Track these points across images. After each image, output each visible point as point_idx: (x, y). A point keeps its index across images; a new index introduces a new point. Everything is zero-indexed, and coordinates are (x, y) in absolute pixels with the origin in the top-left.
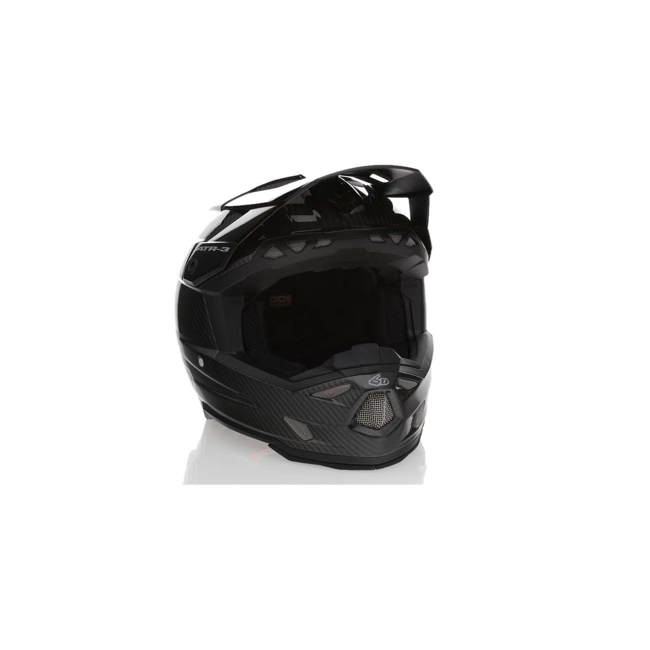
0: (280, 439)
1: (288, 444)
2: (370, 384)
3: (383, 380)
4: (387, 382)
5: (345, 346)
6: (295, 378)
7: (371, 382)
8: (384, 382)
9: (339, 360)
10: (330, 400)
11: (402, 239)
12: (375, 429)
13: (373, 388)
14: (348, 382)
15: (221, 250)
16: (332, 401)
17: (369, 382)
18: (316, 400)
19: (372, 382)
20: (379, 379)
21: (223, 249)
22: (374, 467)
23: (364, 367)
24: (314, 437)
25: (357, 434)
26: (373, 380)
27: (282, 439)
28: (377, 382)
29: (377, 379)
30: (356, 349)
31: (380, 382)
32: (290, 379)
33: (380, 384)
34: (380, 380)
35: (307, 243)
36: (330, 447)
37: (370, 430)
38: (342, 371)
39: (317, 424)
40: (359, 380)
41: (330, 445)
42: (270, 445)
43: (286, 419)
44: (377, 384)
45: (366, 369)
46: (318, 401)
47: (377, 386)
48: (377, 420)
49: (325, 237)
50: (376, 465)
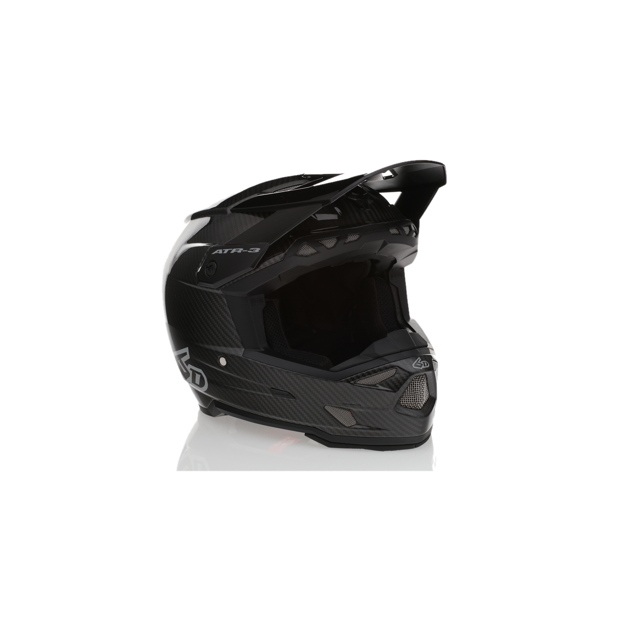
0: (320, 427)
1: (328, 432)
2: (414, 367)
3: (424, 363)
6: (336, 368)
8: (426, 364)
9: (378, 347)
10: (375, 385)
12: (417, 410)
13: (418, 370)
14: (393, 367)
15: (251, 252)
16: (377, 387)
17: (413, 365)
19: (416, 365)
20: (421, 362)
21: (252, 250)
22: (414, 446)
23: (403, 352)
24: (358, 423)
25: (402, 416)
26: (416, 363)
27: (322, 428)
28: (420, 365)
33: (423, 367)
34: (422, 363)
35: (338, 239)
37: (412, 411)
38: (385, 357)
39: (361, 410)
40: (403, 364)
42: (306, 435)
43: (328, 408)
47: (421, 368)
49: (354, 232)
50: (416, 444)
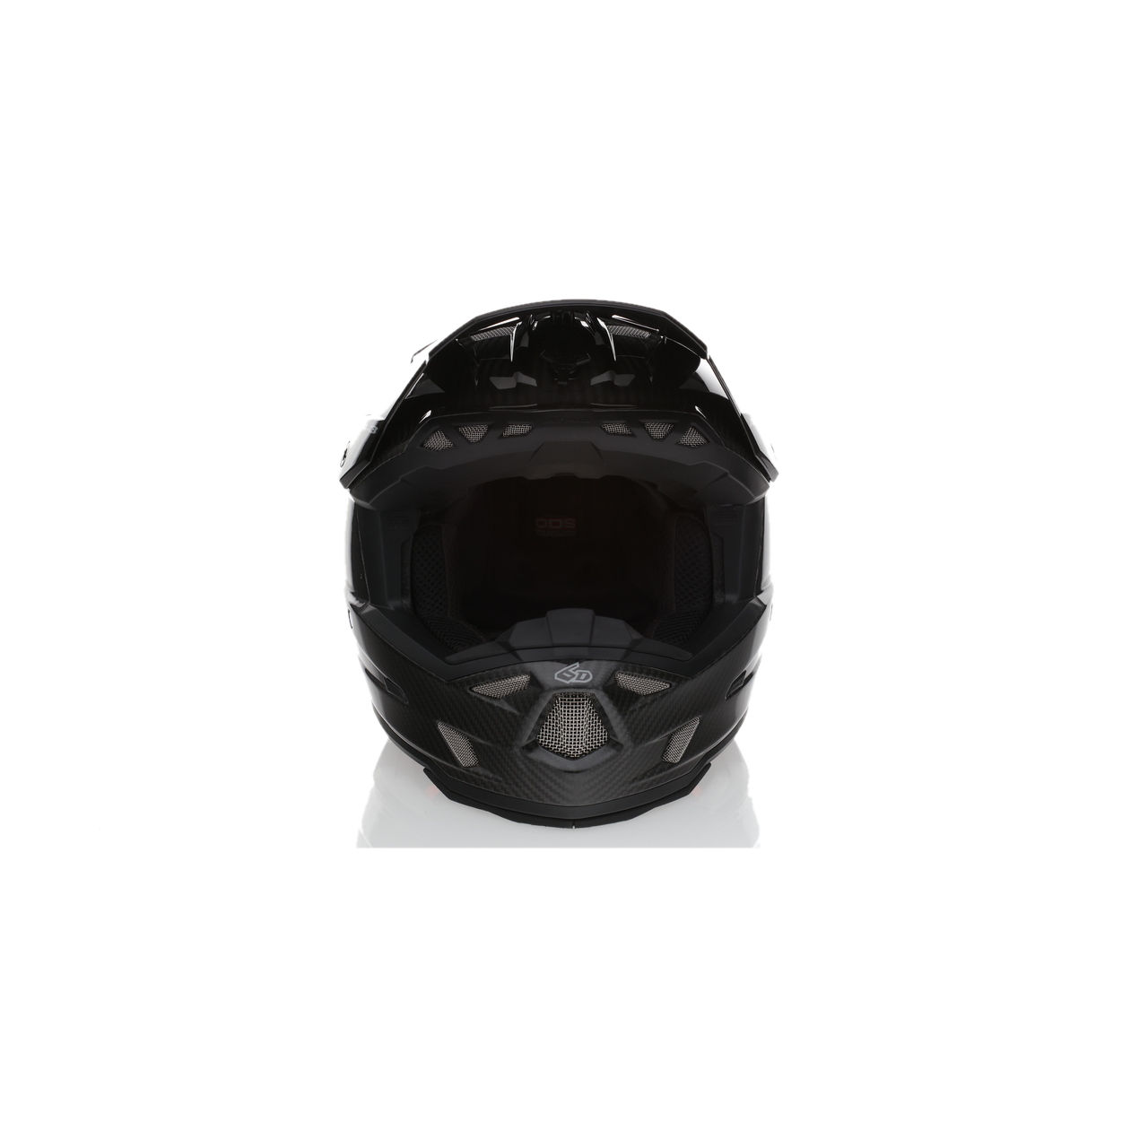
2: (556, 678)
3: (581, 674)
4: (588, 677)
5: (537, 610)
6: (452, 658)
7: (558, 676)
8: (583, 676)
9: (522, 634)
10: (498, 700)
11: (671, 431)
12: (568, 757)
13: (561, 685)
14: (524, 672)
16: (501, 703)
17: (556, 674)
18: (478, 699)
19: (561, 676)
20: (574, 671)
22: (571, 823)
23: (556, 649)
24: (480, 764)
25: (536, 763)
26: (564, 672)
28: (568, 676)
29: (571, 671)
30: (554, 615)
31: (574, 676)
32: (447, 658)
33: (574, 680)
34: (576, 673)
35: (491, 428)
36: (500, 781)
37: (559, 758)
38: (518, 652)
39: (482, 741)
40: (541, 669)
41: (501, 779)
42: (425, 770)
43: (442, 728)
44: (568, 679)
45: (559, 652)
46: (482, 701)
48: (577, 742)
49: (520, 418)
50: (574, 820)
